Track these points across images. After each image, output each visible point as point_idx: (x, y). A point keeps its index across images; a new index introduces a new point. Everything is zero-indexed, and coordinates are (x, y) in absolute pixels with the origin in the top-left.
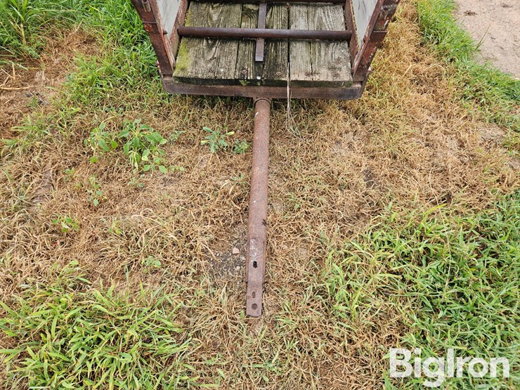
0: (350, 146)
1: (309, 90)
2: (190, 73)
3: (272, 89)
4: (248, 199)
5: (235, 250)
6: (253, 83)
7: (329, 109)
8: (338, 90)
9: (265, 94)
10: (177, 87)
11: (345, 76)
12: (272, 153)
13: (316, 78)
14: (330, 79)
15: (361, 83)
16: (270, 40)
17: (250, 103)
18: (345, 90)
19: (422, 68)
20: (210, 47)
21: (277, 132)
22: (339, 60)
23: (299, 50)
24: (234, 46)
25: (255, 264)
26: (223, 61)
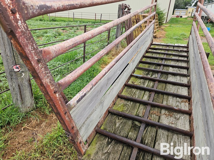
20: (108, 144)
24: (120, 147)
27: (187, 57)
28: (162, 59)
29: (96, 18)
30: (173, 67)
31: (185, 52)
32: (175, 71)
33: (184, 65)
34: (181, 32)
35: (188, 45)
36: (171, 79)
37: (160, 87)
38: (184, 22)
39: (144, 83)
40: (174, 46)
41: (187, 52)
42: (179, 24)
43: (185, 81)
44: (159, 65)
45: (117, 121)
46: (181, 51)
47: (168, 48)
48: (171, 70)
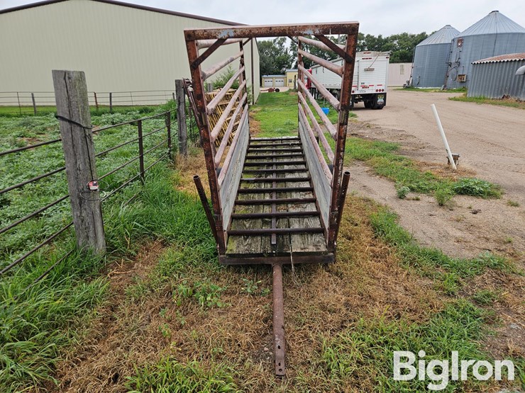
0: (335, 291)
1: (303, 257)
2: (235, 251)
3: (282, 258)
4: (272, 319)
5: (266, 349)
6: (271, 255)
7: (319, 271)
8: (321, 257)
9: (278, 262)
10: (226, 260)
11: (323, 249)
12: (285, 296)
13: (307, 250)
14: (315, 251)
15: (333, 252)
16: (279, 234)
17: (269, 268)
18: (324, 257)
19: (377, 249)
20: (245, 239)
21: (287, 284)
22: (319, 242)
23: (296, 238)
24: (259, 238)
25: (279, 347)
26: (253, 245)
27: (302, 150)
28: (272, 158)
29: (97, 103)
30: (288, 164)
31: (298, 145)
32: (292, 167)
33: (300, 160)
34: (285, 121)
35: (299, 136)
36: (289, 176)
37: (280, 186)
38: (286, 101)
39: (259, 186)
40: (282, 140)
41: (300, 145)
42: (277, 104)
43: (305, 175)
44: (271, 165)
45: (245, 223)
46: (292, 145)
47: (274, 143)
48: (286, 167)
